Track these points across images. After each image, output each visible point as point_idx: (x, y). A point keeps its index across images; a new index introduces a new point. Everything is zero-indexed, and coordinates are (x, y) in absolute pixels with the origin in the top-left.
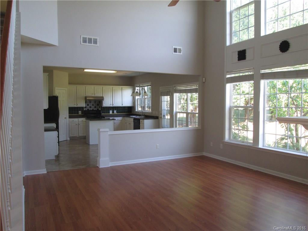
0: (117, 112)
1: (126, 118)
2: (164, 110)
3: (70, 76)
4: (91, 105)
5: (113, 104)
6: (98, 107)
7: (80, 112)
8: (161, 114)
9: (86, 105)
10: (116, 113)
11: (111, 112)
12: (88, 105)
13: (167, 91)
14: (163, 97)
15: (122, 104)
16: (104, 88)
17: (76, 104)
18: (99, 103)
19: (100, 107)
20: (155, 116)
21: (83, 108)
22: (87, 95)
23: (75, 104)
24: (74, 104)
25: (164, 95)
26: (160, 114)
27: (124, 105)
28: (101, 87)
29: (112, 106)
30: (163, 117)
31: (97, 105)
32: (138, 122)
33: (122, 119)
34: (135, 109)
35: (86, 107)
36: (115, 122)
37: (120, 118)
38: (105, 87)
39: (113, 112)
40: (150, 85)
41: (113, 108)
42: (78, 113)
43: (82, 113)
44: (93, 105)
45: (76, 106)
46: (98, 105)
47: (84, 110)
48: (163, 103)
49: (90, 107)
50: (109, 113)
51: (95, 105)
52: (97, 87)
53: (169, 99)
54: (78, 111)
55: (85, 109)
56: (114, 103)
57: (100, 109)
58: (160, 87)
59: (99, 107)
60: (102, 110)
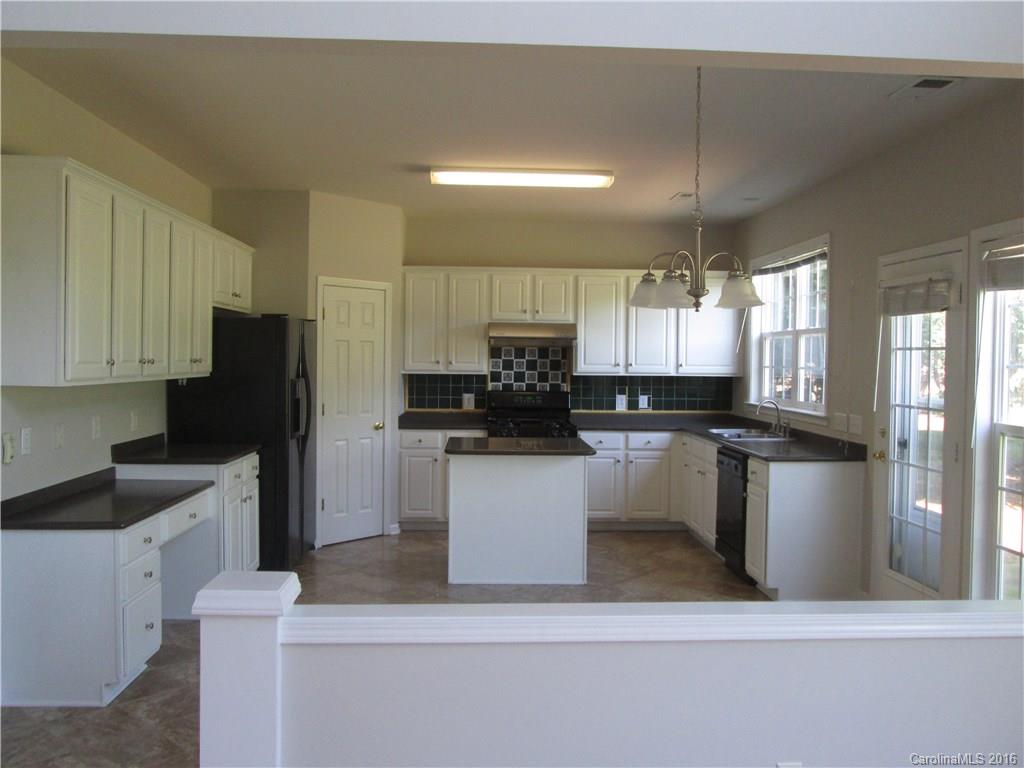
0: (655, 405)
1: (687, 438)
2: (903, 406)
3: (413, 223)
4: (520, 365)
5: (628, 365)
6: (555, 377)
7: (469, 401)
8: (884, 433)
9: (495, 365)
10: (650, 411)
11: (621, 404)
12: (508, 365)
13: (925, 278)
14: (898, 321)
15: (678, 366)
16: (582, 284)
17: (441, 360)
18: (564, 357)
19: (568, 377)
20: (845, 438)
21: (482, 379)
22: (499, 315)
23: (438, 362)
24: (433, 360)
25: (906, 310)
26: (877, 435)
27: (688, 370)
28: (569, 275)
29: (621, 372)
30: (894, 450)
31: (551, 369)
32: (739, 474)
33: (672, 442)
34: (745, 393)
35: (496, 377)
36: (631, 458)
37: (659, 438)
38: (589, 278)
39: (633, 404)
40: (822, 256)
41: (632, 385)
42: (459, 404)
43: (478, 404)
44: (531, 365)
45: (442, 370)
46: (555, 366)
47: (486, 387)
48: (897, 361)
49: (519, 377)
50: (614, 408)
51: (544, 365)
52: (544, 275)
53: (939, 337)
54: (458, 393)
55: (490, 386)
56: (632, 360)
57: (566, 387)
58: (883, 260)
59: (564, 375)
60: (574, 391)
